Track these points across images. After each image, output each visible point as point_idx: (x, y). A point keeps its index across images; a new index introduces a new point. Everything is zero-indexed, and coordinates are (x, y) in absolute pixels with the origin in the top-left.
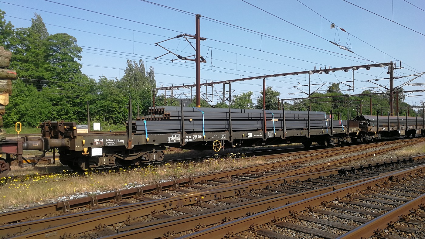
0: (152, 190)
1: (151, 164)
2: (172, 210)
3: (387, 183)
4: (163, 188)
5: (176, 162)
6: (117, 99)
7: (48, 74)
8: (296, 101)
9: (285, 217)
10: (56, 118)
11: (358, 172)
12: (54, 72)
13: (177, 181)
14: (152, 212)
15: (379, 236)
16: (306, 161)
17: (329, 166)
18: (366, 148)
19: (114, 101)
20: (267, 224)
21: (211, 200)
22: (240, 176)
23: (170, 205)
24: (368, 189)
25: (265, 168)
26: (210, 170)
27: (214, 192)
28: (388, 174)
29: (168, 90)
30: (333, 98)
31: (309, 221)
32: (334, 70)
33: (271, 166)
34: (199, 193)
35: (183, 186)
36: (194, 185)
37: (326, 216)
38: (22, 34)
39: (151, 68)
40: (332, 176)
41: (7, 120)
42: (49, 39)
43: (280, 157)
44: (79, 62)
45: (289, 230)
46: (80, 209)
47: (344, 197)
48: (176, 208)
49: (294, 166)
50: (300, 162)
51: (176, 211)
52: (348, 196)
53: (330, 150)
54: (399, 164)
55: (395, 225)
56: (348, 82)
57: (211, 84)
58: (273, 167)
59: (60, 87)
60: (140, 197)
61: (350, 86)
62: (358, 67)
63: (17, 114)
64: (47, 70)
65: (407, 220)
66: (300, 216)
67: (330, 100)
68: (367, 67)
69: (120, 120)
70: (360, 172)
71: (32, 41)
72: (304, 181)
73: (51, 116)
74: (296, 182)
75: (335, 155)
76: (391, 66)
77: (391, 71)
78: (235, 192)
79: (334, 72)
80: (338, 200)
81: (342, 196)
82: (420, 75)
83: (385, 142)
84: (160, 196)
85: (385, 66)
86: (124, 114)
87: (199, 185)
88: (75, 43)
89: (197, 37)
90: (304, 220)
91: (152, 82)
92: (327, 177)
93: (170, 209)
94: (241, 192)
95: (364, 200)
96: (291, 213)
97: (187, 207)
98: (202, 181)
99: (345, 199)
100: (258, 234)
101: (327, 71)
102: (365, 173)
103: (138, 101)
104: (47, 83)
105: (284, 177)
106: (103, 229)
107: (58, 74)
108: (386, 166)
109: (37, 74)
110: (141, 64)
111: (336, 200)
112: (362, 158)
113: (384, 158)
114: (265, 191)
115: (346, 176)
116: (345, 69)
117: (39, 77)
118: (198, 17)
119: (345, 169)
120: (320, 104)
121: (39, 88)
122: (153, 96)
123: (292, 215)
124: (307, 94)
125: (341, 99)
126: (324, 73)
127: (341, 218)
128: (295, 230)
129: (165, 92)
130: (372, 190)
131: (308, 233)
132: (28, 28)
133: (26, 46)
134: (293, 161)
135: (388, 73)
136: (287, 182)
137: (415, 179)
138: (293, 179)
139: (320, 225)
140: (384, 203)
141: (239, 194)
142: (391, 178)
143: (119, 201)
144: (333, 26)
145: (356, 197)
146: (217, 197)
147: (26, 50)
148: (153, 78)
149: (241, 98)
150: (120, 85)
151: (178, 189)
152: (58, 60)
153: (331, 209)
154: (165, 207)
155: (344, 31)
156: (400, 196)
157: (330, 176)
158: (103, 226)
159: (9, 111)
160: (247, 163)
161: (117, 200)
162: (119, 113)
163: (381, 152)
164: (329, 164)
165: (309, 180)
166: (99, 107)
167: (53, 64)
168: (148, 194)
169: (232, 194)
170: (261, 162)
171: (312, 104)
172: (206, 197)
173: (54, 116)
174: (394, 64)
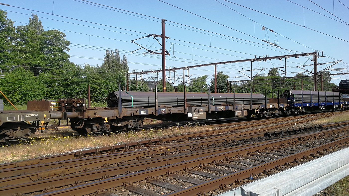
0: (134, 146)
1: (132, 130)
2: (149, 157)
3: (296, 142)
4: (142, 144)
5: (149, 129)
6: (98, 81)
7: (43, 62)
8: (242, 83)
9: (222, 160)
10: (50, 97)
11: (279, 135)
12: (47, 61)
13: (151, 140)
14: (137, 158)
15: (277, 169)
16: (244, 128)
17: (259, 132)
18: (292, 119)
19: (95, 84)
20: (210, 163)
21: (174, 152)
22: (195, 138)
23: (148, 154)
24: (282, 145)
25: (213, 133)
26: (173, 134)
27: (176, 146)
28: (299, 136)
29: (139, 74)
30: (272, 80)
31: (237, 162)
32: (270, 58)
33: (217, 131)
34: (167, 147)
35: (155, 144)
36: (162, 143)
37: (248, 160)
38: (22, 31)
39: (125, 57)
40: (259, 138)
41: (11, 99)
42: (43, 35)
43: (225, 126)
44: (67, 52)
45: (223, 166)
46: (89, 156)
47: (263, 150)
48: (151, 156)
49: (234, 131)
50: (239, 129)
51: (152, 157)
52: (266, 149)
53: (263, 120)
54: (311, 130)
55: (289, 164)
56: (281, 67)
57: (173, 70)
58: (219, 132)
59: (52, 72)
60: (127, 150)
61: (283, 71)
62: (289, 56)
63: (20, 94)
64: (42, 59)
65: (299, 161)
66: (232, 160)
67: (270, 81)
68: (297, 56)
69: (100, 98)
70: (281, 135)
71: (30, 36)
72: (239, 141)
73: (46, 96)
74: (233, 141)
75: (267, 124)
76: (315, 55)
77: (315, 59)
78: (191, 147)
79: (271, 60)
80: (259, 151)
81: (262, 149)
82: (337, 62)
83: (308, 115)
84: (140, 150)
85: (310, 55)
86: (104, 94)
87: (166, 143)
88: (64, 37)
89: (163, 36)
90: (234, 162)
91: (126, 68)
92: (256, 138)
93: (148, 156)
94: (195, 147)
95: (276, 151)
96: (226, 158)
97: (159, 156)
98: (168, 141)
99: (264, 151)
100: (204, 168)
101: (265, 59)
102: (284, 136)
103: (115, 83)
104: (42, 70)
105: (225, 138)
106: (108, 166)
107: (51, 62)
108: (301, 131)
109: (34, 63)
110: (117, 53)
111: (257, 151)
112: (286, 126)
113: (302, 126)
114: (211, 146)
115: (269, 138)
116: (279, 58)
117: (36, 65)
118: (163, 21)
119: (269, 133)
120: (261, 85)
121: (36, 73)
122: (127, 79)
123: (227, 159)
124: (250, 77)
125: (279, 81)
126: (262, 60)
127: (257, 161)
128: (227, 167)
129: (137, 76)
130: (284, 145)
131: (234, 168)
132: (26, 25)
133: (25, 40)
134: (234, 128)
135: (313, 60)
136: (226, 141)
137: (317, 139)
138: (231, 139)
139: (243, 164)
140: (289, 153)
141: (193, 148)
142: (299, 139)
143: (113, 152)
144: (263, 28)
145: (272, 150)
146: (178, 150)
147: (25, 43)
148: (126, 65)
149: (197, 81)
150: (101, 71)
151: (152, 146)
152: (50, 51)
153: (253, 156)
154: (145, 155)
155: (272, 31)
156: (301, 149)
157: (258, 137)
158: (107, 165)
159: (13, 92)
160: (200, 129)
161: (112, 152)
162: (100, 93)
163: (302, 122)
164: (260, 130)
165: (242, 140)
166: (83, 88)
167: (46, 54)
168: (132, 148)
169: (188, 148)
170: (210, 129)
171: (255, 85)
172: (171, 149)
173: (48, 96)
174: (317, 54)
